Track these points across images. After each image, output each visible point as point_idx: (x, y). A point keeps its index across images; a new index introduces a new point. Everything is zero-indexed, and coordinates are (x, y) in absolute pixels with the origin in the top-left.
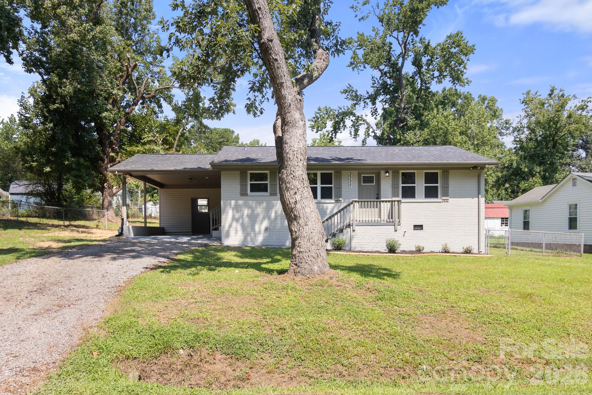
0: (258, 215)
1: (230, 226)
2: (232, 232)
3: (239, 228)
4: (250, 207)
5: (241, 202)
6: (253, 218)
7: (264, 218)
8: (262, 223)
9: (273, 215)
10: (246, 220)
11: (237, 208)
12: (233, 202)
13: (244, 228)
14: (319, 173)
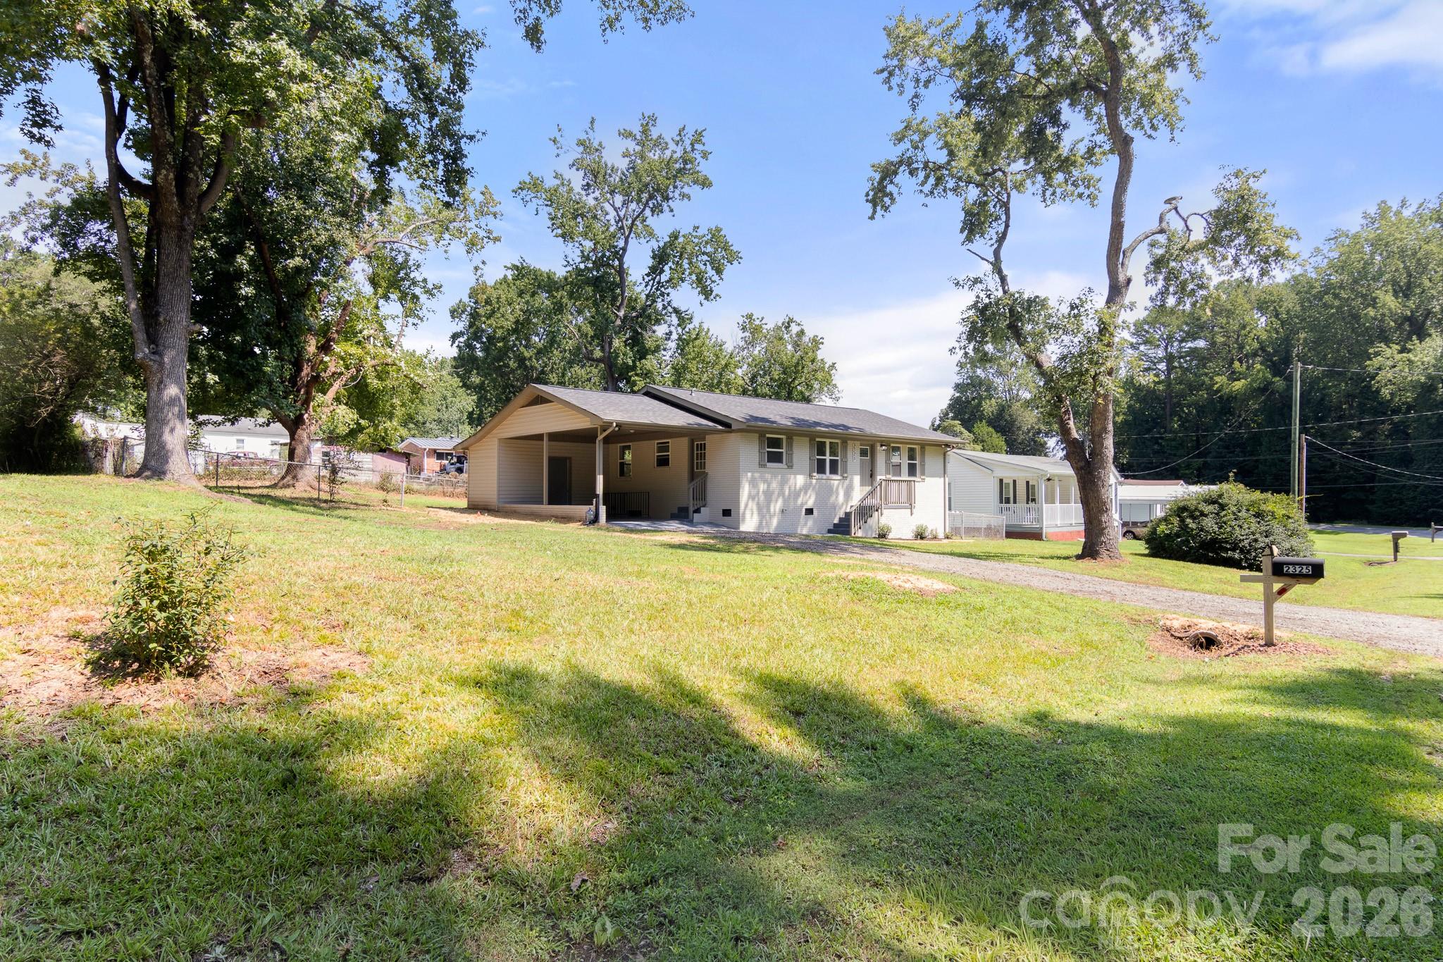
0: (773, 493)
1: (746, 505)
2: (748, 515)
3: (755, 508)
4: (765, 481)
5: (757, 475)
6: (768, 495)
7: (778, 496)
8: (777, 501)
9: (787, 493)
10: (762, 498)
11: (753, 483)
12: (749, 474)
13: (760, 509)
14: (828, 441)
